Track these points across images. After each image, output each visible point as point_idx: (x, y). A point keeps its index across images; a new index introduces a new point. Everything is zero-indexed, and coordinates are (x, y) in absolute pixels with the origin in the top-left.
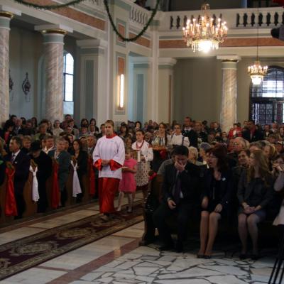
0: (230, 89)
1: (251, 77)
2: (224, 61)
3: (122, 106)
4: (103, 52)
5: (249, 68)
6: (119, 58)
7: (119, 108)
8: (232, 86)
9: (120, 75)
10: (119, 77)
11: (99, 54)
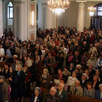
0: (82, 15)
1: (89, 12)
2: (79, 3)
3: (33, 25)
4: (24, 2)
5: (88, 8)
6: (31, 4)
7: (32, 26)
8: (82, 14)
9: (32, 11)
10: (31, 13)
11: (22, 4)
